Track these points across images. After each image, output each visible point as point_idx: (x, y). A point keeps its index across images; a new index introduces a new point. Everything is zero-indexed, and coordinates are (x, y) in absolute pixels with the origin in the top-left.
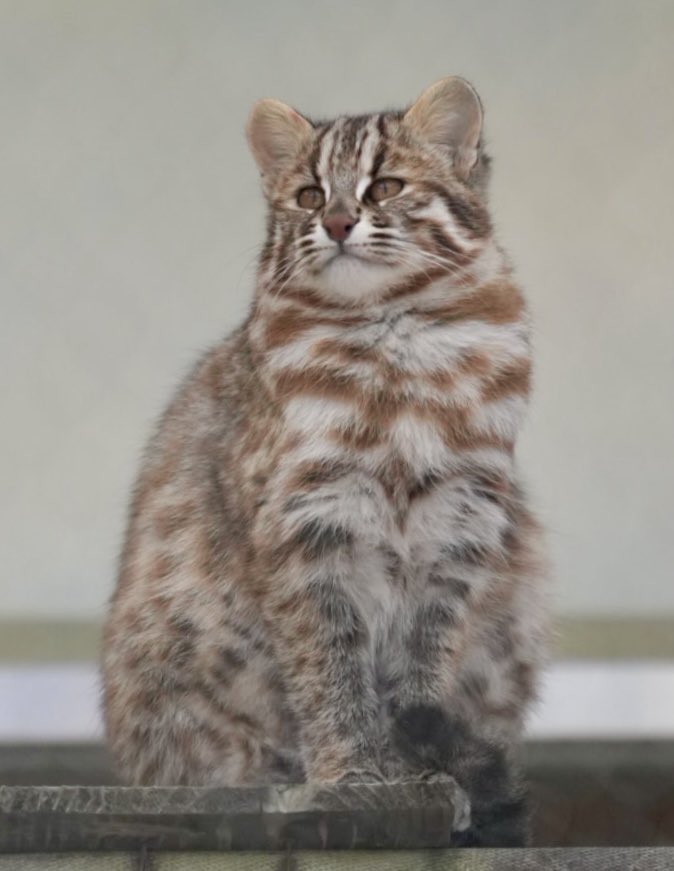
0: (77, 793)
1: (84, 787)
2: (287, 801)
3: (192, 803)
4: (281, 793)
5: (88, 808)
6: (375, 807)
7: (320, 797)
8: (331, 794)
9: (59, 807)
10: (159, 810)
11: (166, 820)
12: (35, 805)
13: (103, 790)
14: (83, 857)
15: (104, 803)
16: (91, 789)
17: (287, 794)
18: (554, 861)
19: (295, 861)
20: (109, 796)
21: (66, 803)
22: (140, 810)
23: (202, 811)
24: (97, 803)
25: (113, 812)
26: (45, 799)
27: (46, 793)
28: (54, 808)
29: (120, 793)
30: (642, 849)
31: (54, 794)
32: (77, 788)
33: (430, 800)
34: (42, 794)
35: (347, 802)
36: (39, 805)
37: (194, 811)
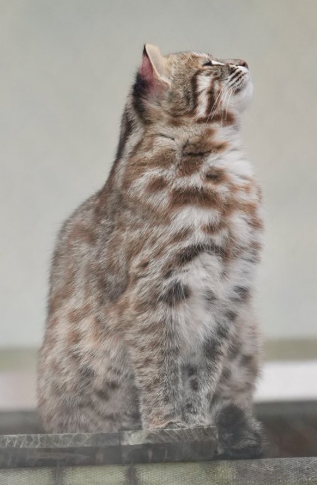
0: (26, 438)
1: (28, 435)
2: (133, 439)
3: (84, 441)
4: (130, 435)
5: (31, 445)
6: (178, 441)
7: (149, 436)
8: (155, 435)
9: (17, 445)
10: (68, 445)
11: (71, 450)
12: (4, 445)
13: (39, 436)
14: (27, 470)
15: (40, 443)
16: (33, 436)
17: (133, 435)
18: (266, 465)
19: (135, 469)
20: (42, 439)
21: (20, 443)
22: (58, 446)
23: (90, 445)
24: (36, 443)
25: (44, 447)
26: (9, 442)
27: (10, 439)
28: (14, 446)
29: (48, 437)
30: (310, 458)
31: (14, 439)
32: (26, 435)
33: (206, 436)
34: (8, 440)
35: (163, 438)
36: (7, 444)
37: (86, 445)
